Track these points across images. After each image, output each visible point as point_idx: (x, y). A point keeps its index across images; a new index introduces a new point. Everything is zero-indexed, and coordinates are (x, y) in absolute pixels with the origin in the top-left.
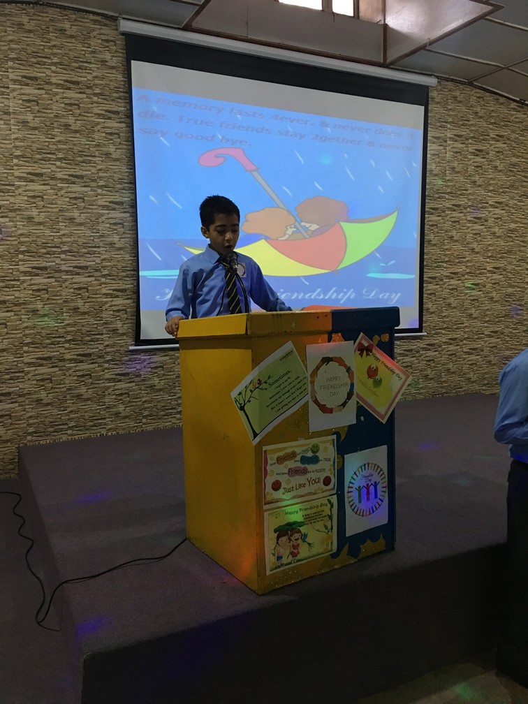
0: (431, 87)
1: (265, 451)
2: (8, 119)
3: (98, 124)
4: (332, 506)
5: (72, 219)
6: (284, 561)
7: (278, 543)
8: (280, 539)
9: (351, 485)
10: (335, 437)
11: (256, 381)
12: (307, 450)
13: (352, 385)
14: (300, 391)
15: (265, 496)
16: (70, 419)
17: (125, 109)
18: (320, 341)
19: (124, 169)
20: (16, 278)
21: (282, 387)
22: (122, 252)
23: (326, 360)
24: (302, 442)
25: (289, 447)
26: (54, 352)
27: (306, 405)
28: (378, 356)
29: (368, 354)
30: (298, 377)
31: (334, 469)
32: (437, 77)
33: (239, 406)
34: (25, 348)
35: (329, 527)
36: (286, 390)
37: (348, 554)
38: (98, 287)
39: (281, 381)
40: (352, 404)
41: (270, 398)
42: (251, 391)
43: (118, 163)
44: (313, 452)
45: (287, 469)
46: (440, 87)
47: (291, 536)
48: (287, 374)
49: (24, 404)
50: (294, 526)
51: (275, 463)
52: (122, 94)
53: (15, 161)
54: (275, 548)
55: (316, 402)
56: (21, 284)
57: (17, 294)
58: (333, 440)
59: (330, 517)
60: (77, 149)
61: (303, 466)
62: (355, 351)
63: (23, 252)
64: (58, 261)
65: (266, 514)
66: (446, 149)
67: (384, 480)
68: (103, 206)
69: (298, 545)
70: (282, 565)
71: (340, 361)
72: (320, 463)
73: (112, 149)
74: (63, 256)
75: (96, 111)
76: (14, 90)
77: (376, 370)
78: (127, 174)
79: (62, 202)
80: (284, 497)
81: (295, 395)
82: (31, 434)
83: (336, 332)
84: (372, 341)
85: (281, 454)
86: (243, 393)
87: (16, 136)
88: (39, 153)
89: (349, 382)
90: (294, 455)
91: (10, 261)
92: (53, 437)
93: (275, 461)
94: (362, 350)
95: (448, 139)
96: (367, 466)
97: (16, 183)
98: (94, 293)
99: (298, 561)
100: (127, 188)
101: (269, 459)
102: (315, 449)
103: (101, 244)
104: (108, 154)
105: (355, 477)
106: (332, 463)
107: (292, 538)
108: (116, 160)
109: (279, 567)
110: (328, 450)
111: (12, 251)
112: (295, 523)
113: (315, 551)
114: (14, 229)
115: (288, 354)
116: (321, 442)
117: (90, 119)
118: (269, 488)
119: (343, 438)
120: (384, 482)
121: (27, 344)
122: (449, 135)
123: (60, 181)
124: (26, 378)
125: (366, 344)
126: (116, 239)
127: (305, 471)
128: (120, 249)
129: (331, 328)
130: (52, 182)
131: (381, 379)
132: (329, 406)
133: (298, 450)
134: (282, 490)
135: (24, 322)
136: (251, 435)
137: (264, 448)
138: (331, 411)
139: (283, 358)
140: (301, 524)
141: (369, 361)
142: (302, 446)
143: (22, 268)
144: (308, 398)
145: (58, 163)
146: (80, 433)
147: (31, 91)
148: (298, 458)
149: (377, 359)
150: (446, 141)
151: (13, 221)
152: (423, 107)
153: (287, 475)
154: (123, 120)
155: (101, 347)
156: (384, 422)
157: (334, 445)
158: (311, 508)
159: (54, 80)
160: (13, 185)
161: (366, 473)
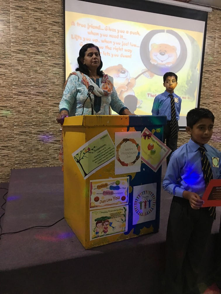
0: (209, 12)
1: (91, 183)
2: (9, 25)
3: (49, 28)
4: (126, 210)
5: (36, 71)
6: (100, 234)
7: (96, 226)
8: (98, 224)
9: (136, 201)
10: (128, 177)
11: (87, 148)
12: (114, 183)
13: (139, 153)
14: (111, 154)
15: (91, 204)
16: (34, 159)
17: (62, 21)
18: (123, 131)
19: (60, 49)
20: (11, 96)
21: (101, 152)
22: (58, 86)
23: (126, 140)
24: (111, 179)
25: (104, 181)
26: (27, 130)
27: (114, 162)
28: (154, 139)
29: (148, 138)
30: (110, 148)
31: (128, 193)
32: (212, 8)
33: (77, 160)
34: (15, 127)
35: (124, 220)
36: (103, 154)
37: (133, 233)
38: (47, 102)
39: (101, 149)
40: (139, 162)
41: (95, 157)
42: (84, 153)
43: (58, 46)
44: (116, 184)
45: (103, 192)
46: (213, 13)
47: (104, 223)
48: (104, 146)
49: (14, 151)
50: (106, 218)
51: (96, 189)
52: (60, 14)
53: (12, 44)
54: (95, 228)
55: (119, 160)
56: (13, 99)
57: (12, 103)
58: (128, 179)
59: (125, 215)
60: (39, 39)
61: (111, 191)
62: (141, 136)
63: (14, 85)
64: (30, 89)
65: (91, 212)
66: (215, 42)
67: (154, 199)
68: (50, 66)
69: (107, 228)
70: (98, 236)
71: (133, 141)
72: (120, 190)
73: (55, 39)
74: (32, 87)
75: (48, 22)
76: (12, 12)
77: (153, 146)
78: (61, 51)
79: (32, 63)
80: (101, 205)
81: (108, 156)
82: (17, 164)
83: (132, 127)
84: (151, 132)
85: (100, 184)
86: (79, 154)
87: (12, 33)
88: (22, 41)
89: (137, 152)
90: (106, 185)
91: (9, 89)
92: (26, 166)
93: (96, 188)
94: (145, 136)
95: (216, 38)
96: (145, 192)
97: (12, 54)
98: (46, 104)
99: (107, 235)
100: (61, 58)
101: (93, 187)
102: (118, 183)
103: (49, 83)
104: (53, 42)
105: (139, 197)
106: (126, 190)
107: (104, 224)
108: (57, 44)
109: (97, 237)
110: (125, 184)
111: (10, 84)
112: (106, 217)
113: (116, 231)
114: (10, 75)
115: (105, 137)
116: (121, 180)
117: (46, 25)
118: (93, 200)
119: (133, 178)
120: (154, 200)
121: (16, 126)
122: (217, 36)
123: (31, 53)
124: (15, 140)
125: (148, 133)
126: (56, 80)
127: (112, 193)
128: (58, 85)
129: (128, 125)
130: (28, 54)
131: (155, 151)
132: (126, 162)
133: (109, 183)
134: (99, 201)
135: (14, 116)
136: (83, 175)
137: (91, 181)
138: (127, 165)
139: (102, 138)
140: (109, 218)
141: (149, 142)
142: (111, 181)
143: (14, 92)
144: (115, 158)
145: (31, 45)
146: (38, 165)
147: (19, 12)
148: (109, 187)
149: (153, 141)
150: (215, 39)
151: (10, 71)
152: (205, 22)
153: (102, 195)
154: (60, 26)
155: (48, 128)
156: (156, 171)
157: (128, 182)
158: (114, 211)
159: (30, 8)
160: (11, 55)
161: (145, 195)
